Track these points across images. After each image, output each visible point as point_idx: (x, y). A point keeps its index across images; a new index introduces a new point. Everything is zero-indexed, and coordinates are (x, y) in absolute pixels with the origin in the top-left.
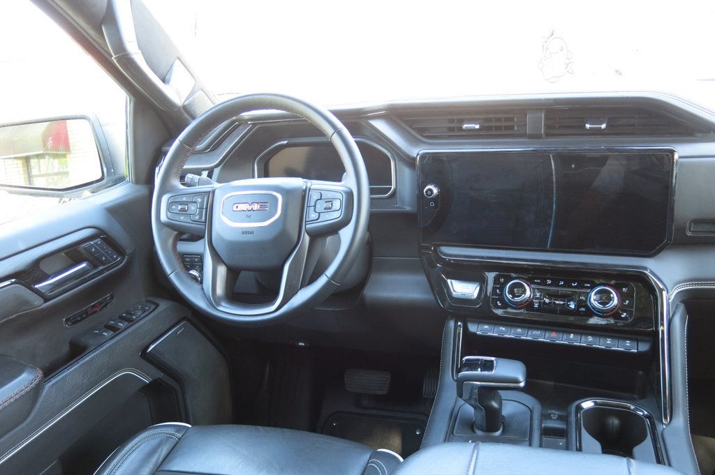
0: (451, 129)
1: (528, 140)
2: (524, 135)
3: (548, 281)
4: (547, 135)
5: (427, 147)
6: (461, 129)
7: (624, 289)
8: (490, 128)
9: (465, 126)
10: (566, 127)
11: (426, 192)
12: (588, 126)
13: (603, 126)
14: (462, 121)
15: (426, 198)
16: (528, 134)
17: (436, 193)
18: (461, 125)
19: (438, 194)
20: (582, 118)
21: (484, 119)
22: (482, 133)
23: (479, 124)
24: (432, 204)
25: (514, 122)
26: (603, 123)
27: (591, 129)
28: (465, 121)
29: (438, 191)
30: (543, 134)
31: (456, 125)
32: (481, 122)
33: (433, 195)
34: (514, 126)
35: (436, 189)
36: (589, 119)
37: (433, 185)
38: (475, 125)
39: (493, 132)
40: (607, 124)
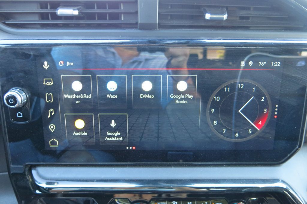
0: (44, 16)
1: (139, 31)
2: (134, 25)
3: (174, 203)
4: (161, 26)
5: (5, 36)
6: (55, 17)
8: (91, 16)
9: (61, 11)
10: (182, 17)
11: (7, 99)
12: (208, 16)
13: (225, 17)
14: (56, 6)
15: (10, 108)
16: (140, 24)
17: (22, 100)
18: (56, 10)
19: (26, 101)
20: (199, 7)
21: (83, 4)
22: (82, 22)
23: (78, 9)
24: (19, 115)
25: (121, 8)
26: (223, 14)
27: (211, 20)
28: (61, 6)
29: (25, 96)
30: (157, 25)
31: (49, 10)
32: (80, 8)
33: (19, 103)
34: (120, 14)
35: (22, 94)
36: (207, 9)
37: (18, 90)
38: (72, 10)
39: (97, 22)
40: (228, 14)
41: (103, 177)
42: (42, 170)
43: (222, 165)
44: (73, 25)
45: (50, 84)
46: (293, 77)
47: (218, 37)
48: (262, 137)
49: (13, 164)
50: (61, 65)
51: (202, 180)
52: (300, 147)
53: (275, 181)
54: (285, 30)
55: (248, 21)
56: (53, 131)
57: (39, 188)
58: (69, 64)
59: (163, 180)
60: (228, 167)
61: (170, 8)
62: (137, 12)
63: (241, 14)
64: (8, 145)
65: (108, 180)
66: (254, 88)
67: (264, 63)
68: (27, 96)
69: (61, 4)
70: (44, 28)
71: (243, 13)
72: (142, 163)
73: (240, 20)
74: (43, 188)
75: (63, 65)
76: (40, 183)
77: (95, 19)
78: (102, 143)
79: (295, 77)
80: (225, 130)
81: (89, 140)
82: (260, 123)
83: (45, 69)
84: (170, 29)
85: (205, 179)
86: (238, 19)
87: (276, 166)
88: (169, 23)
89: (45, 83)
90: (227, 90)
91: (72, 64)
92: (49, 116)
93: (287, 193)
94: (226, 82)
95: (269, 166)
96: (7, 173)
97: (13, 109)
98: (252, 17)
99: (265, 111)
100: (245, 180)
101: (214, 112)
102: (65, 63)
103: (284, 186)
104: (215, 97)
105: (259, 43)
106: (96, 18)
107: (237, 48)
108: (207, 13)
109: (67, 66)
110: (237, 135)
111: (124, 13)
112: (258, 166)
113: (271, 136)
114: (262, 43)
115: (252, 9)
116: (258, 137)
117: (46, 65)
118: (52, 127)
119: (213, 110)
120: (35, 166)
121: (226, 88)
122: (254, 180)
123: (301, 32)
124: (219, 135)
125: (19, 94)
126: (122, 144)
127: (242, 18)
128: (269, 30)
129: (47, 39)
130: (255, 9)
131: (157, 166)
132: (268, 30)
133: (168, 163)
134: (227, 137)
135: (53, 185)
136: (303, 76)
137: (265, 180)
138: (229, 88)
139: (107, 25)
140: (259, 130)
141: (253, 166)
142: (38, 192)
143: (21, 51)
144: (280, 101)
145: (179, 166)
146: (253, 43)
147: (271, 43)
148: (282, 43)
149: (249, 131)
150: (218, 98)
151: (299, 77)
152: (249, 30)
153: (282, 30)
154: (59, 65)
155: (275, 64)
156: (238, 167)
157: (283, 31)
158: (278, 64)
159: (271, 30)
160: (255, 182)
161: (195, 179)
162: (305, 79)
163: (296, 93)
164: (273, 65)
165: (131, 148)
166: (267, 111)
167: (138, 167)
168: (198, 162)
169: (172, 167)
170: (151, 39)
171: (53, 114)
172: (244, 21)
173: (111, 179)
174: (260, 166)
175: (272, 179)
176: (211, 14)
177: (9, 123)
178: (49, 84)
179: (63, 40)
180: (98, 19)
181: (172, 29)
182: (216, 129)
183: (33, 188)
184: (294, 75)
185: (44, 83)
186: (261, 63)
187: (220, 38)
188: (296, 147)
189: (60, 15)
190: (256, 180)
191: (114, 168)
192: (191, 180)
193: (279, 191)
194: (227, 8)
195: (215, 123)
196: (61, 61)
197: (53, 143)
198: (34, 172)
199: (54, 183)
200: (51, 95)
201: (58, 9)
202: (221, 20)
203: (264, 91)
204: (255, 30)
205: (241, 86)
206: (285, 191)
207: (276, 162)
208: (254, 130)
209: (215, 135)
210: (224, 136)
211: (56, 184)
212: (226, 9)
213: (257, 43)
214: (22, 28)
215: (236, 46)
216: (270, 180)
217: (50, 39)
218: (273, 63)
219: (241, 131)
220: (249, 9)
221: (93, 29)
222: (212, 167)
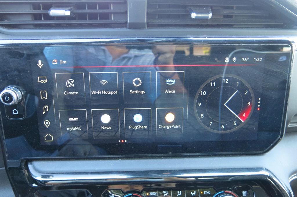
0: (37, 17)
1: (128, 30)
2: (124, 25)
3: (164, 192)
4: (150, 25)
6: (48, 17)
7: (243, 192)
8: (82, 17)
9: (53, 12)
10: (169, 17)
11: (3, 97)
12: (194, 15)
13: (210, 16)
14: (48, 6)
15: (6, 105)
16: (129, 23)
17: (17, 97)
18: (48, 11)
19: (21, 98)
20: (185, 7)
21: (74, 5)
22: (73, 22)
23: (70, 10)
24: (15, 112)
25: (111, 9)
26: (208, 13)
27: (197, 19)
28: (53, 7)
29: (20, 94)
30: (146, 24)
31: (41, 11)
32: (71, 9)
33: (14, 100)
34: (110, 14)
35: (18, 92)
36: (192, 8)
37: (13, 88)
38: (64, 11)
39: (87, 21)
40: (212, 13)
41: (97, 169)
42: (38, 164)
43: (209, 156)
44: (65, 25)
45: (45, 81)
46: (274, 71)
47: (203, 35)
48: (246, 129)
49: (9, 159)
50: (55, 64)
51: (191, 170)
52: (281, 137)
53: (259, 169)
54: (266, 27)
55: (231, 19)
56: (47, 127)
57: (36, 181)
58: (62, 62)
59: (154, 171)
60: (214, 157)
61: (157, 7)
62: (126, 12)
63: (225, 13)
64: (5, 141)
65: (101, 172)
66: (238, 83)
67: (246, 59)
68: (23, 94)
69: (53, 5)
70: (37, 28)
71: (227, 12)
72: (134, 155)
73: (224, 19)
74: (39, 181)
75: (56, 63)
76: (36, 177)
77: (86, 19)
78: (95, 137)
79: (276, 72)
80: (211, 122)
81: (83, 135)
82: (244, 115)
83: (39, 67)
84: (159, 28)
85: (194, 169)
86: (222, 17)
87: (260, 156)
88: (157, 22)
89: (40, 81)
90: (213, 84)
91: (65, 62)
92: (44, 113)
93: (269, 180)
94: (212, 78)
95: (253, 156)
96: (4, 168)
97: (9, 106)
98: (235, 15)
99: (249, 104)
100: (231, 169)
101: (201, 105)
102: (59, 62)
103: (267, 174)
104: (202, 92)
105: (242, 40)
106: (88, 18)
107: (221, 45)
108: (193, 12)
109: (61, 64)
110: (223, 127)
111: (114, 13)
112: (243, 156)
113: (254, 127)
114: (245, 40)
115: (235, 8)
116: (242, 128)
117: (40, 64)
118: (47, 123)
119: (200, 104)
120: (31, 161)
121: (211, 83)
122: (240, 168)
123: (281, 29)
124: (206, 127)
125: (14, 92)
126: (114, 138)
127: (226, 16)
128: (252, 27)
129: (40, 39)
130: (238, 8)
131: (148, 158)
132: (250, 27)
133: (158, 155)
134: (213, 129)
135: (48, 178)
136: (283, 71)
137: (249, 168)
138: (214, 83)
139: (97, 24)
140: (243, 122)
141: (238, 156)
142: (34, 185)
143: (16, 50)
144: (262, 94)
145: (169, 157)
146: (237, 40)
147: (253, 40)
148: (264, 40)
149: (234, 123)
150: (205, 93)
151: (280, 72)
152: (233, 28)
153: (263, 27)
154: (53, 63)
155: (257, 60)
156: (224, 157)
157: (265, 28)
158: (260, 59)
159: (253, 27)
160: (240, 170)
161: (185, 169)
162: (286, 73)
163: (277, 86)
164: (255, 61)
165: (123, 141)
166: (250, 103)
167: (130, 159)
168: (186, 153)
169: (162, 158)
170: (141, 38)
171: (47, 110)
172: (228, 19)
173: (104, 171)
174: (246, 156)
175: (256, 168)
176: (197, 13)
177: (4, 119)
178: (43, 82)
179: (56, 39)
180: (89, 19)
181: (160, 28)
182: (203, 122)
183: (29, 182)
184: (275, 70)
185: (38, 81)
186: (244, 58)
187: (205, 36)
188: (278, 137)
189: (52, 16)
190: (241, 168)
191: (107, 161)
192: (180, 170)
193: (263, 178)
194: (211, 7)
195: (202, 116)
196: (54, 60)
197: (49, 138)
198: (30, 166)
199: (50, 176)
200: (45, 92)
201: (51, 10)
202: (206, 19)
203: (248, 85)
204: (238, 28)
205: (226, 81)
206: (268, 178)
207: (259, 152)
208: (239, 122)
209: (203, 127)
210: (211, 128)
211: (51, 177)
212: (210, 9)
213: (240, 40)
214: (15, 28)
215: (221, 44)
216: (254, 168)
217: (43, 39)
218: (255, 59)
219: (226, 123)
220: (232, 8)
221: (84, 29)
222: (200, 157)
